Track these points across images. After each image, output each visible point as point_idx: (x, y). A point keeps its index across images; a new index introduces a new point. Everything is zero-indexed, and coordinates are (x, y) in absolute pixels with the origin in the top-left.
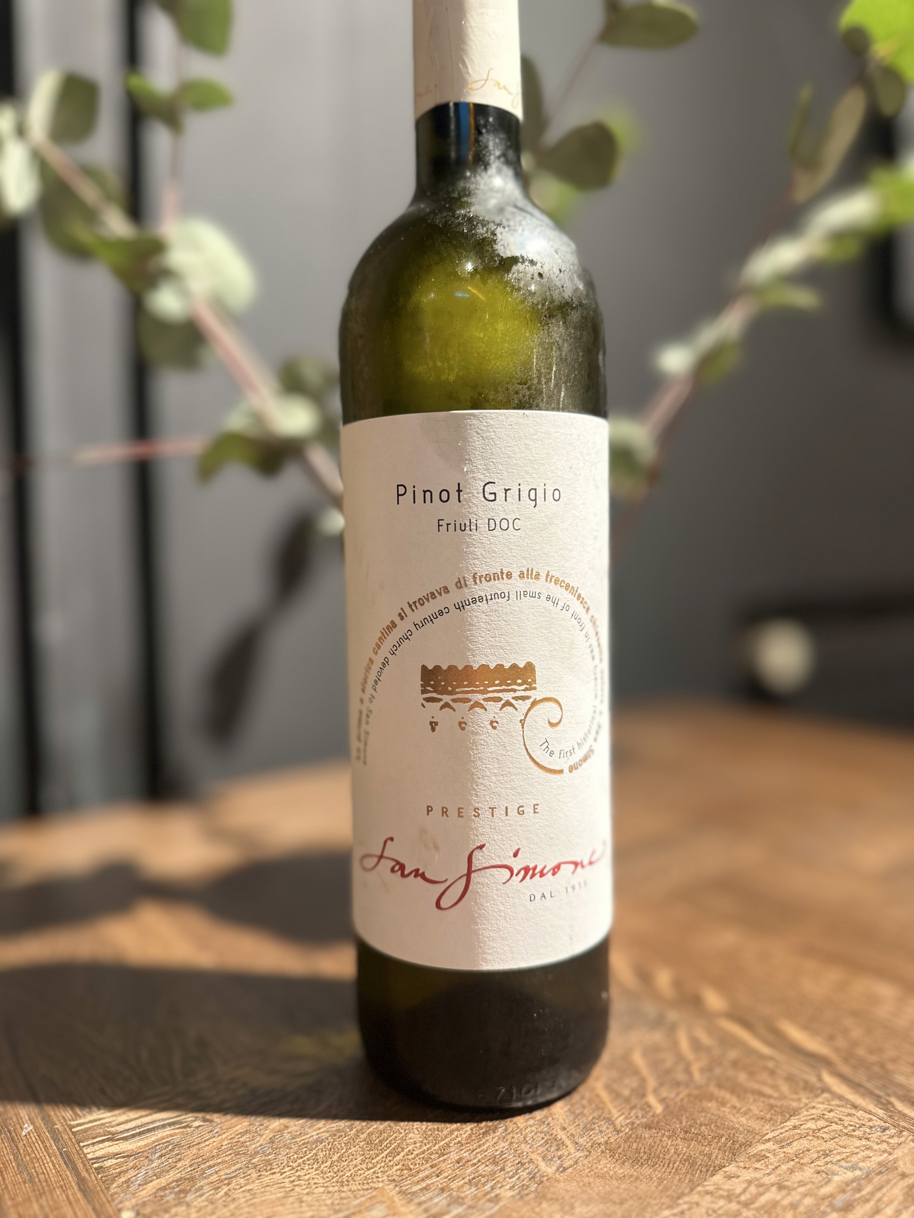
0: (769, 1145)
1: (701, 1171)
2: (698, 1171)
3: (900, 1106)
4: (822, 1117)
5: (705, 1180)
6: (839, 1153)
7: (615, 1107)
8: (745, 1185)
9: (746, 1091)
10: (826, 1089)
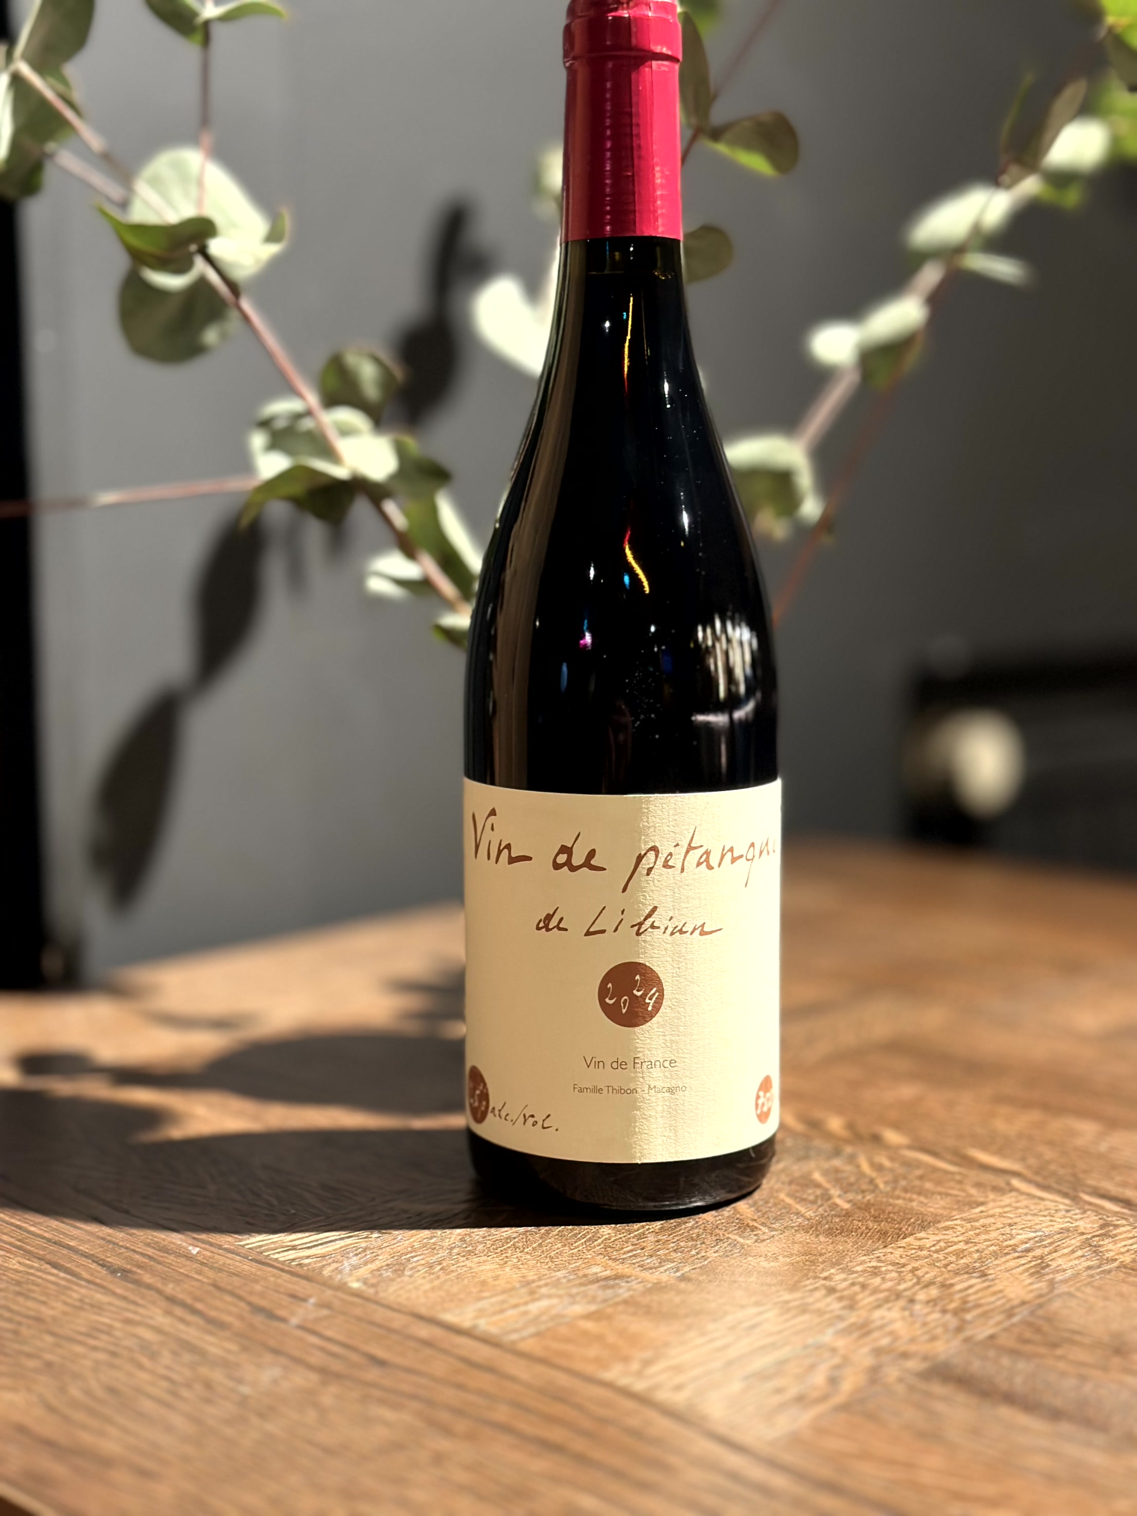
0: (958, 1222)
1: (893, 1237)
2: (890, 1237)
3: (1087, 1198)
4: (1010, 1205)
5: (897, 1241)
6: (1023, 1224)
7: (803, 1206)
8: (935, 1242)
9: (933, 1193)
10: (1013, 1189)
